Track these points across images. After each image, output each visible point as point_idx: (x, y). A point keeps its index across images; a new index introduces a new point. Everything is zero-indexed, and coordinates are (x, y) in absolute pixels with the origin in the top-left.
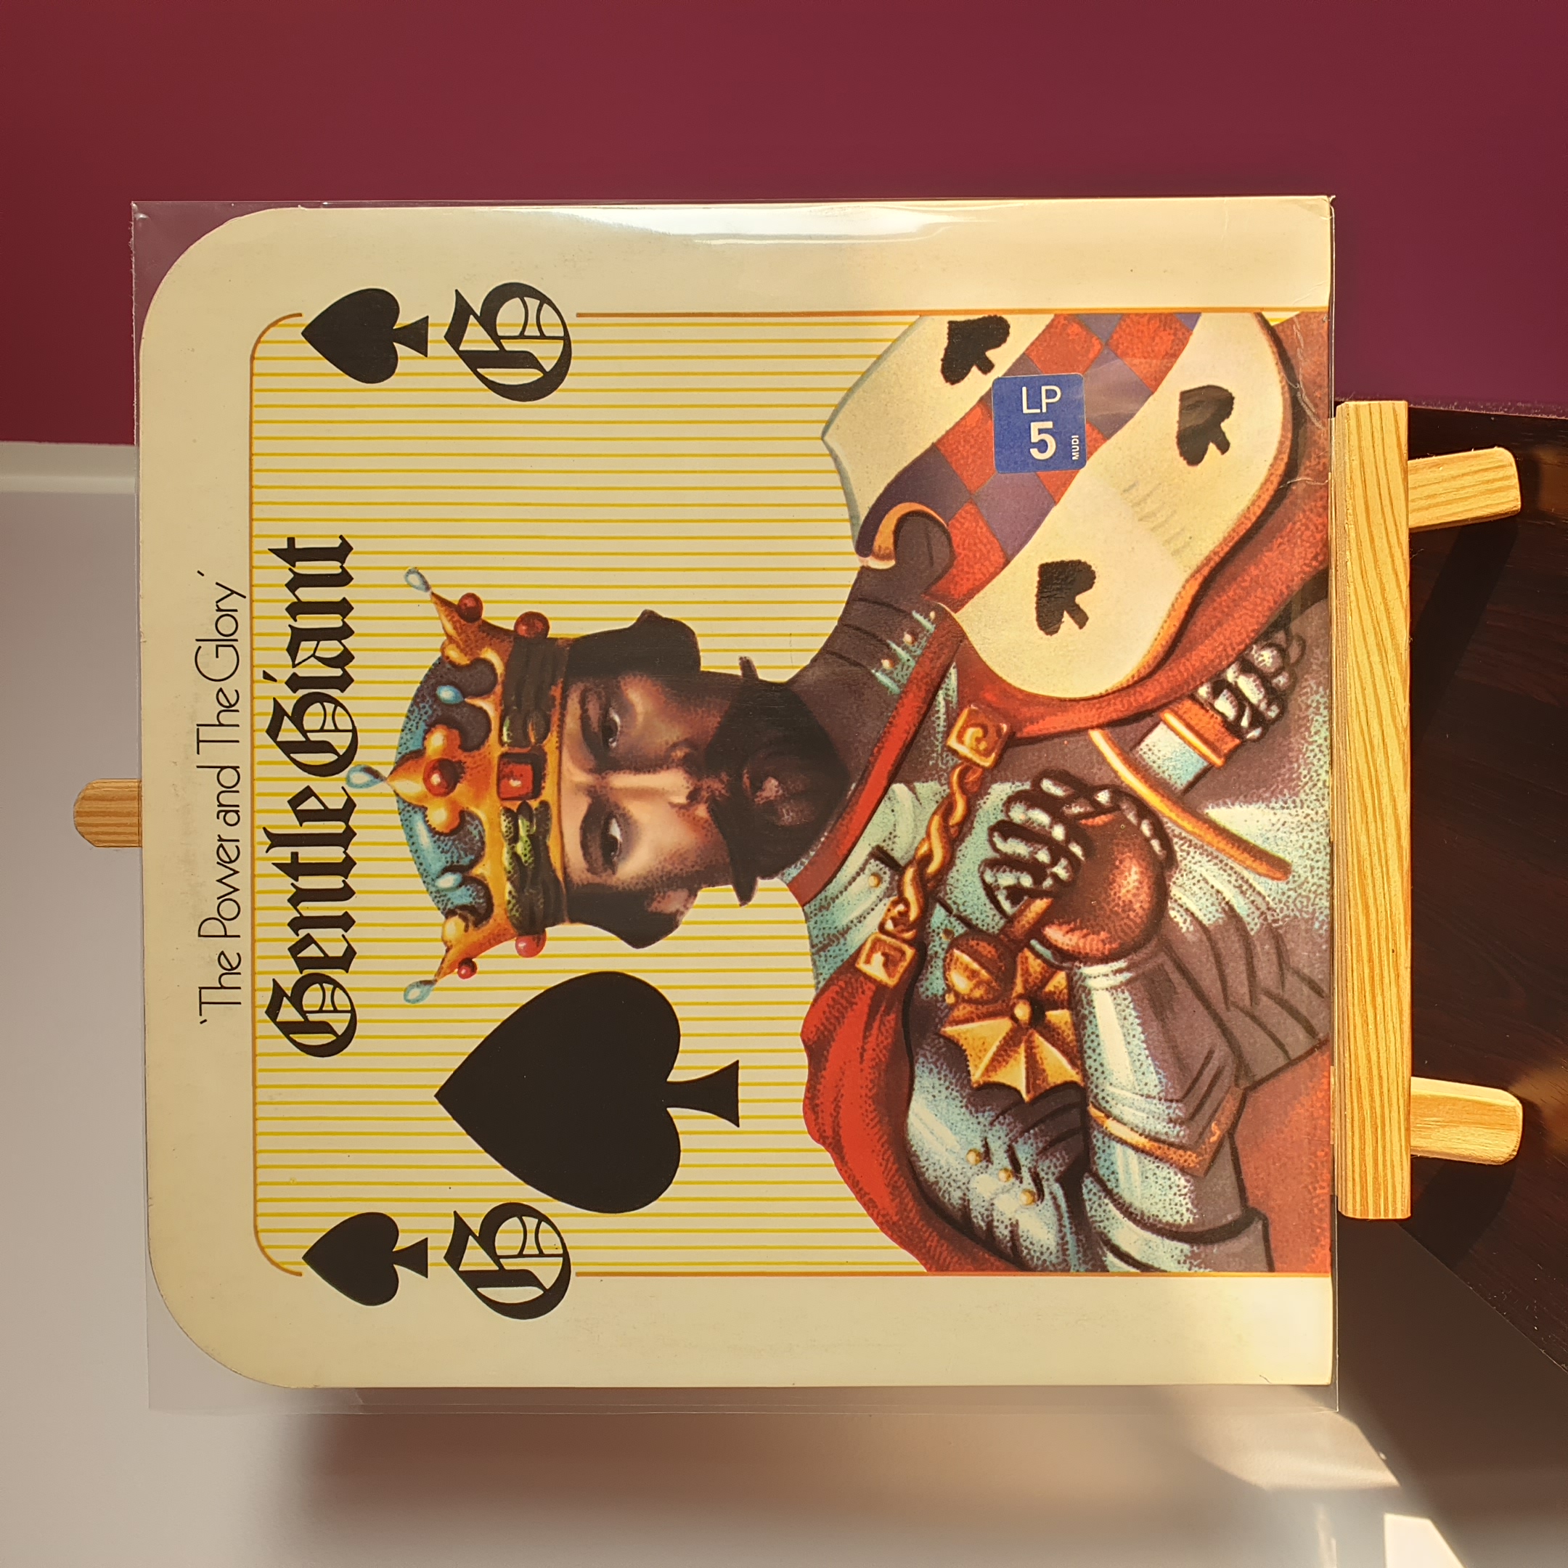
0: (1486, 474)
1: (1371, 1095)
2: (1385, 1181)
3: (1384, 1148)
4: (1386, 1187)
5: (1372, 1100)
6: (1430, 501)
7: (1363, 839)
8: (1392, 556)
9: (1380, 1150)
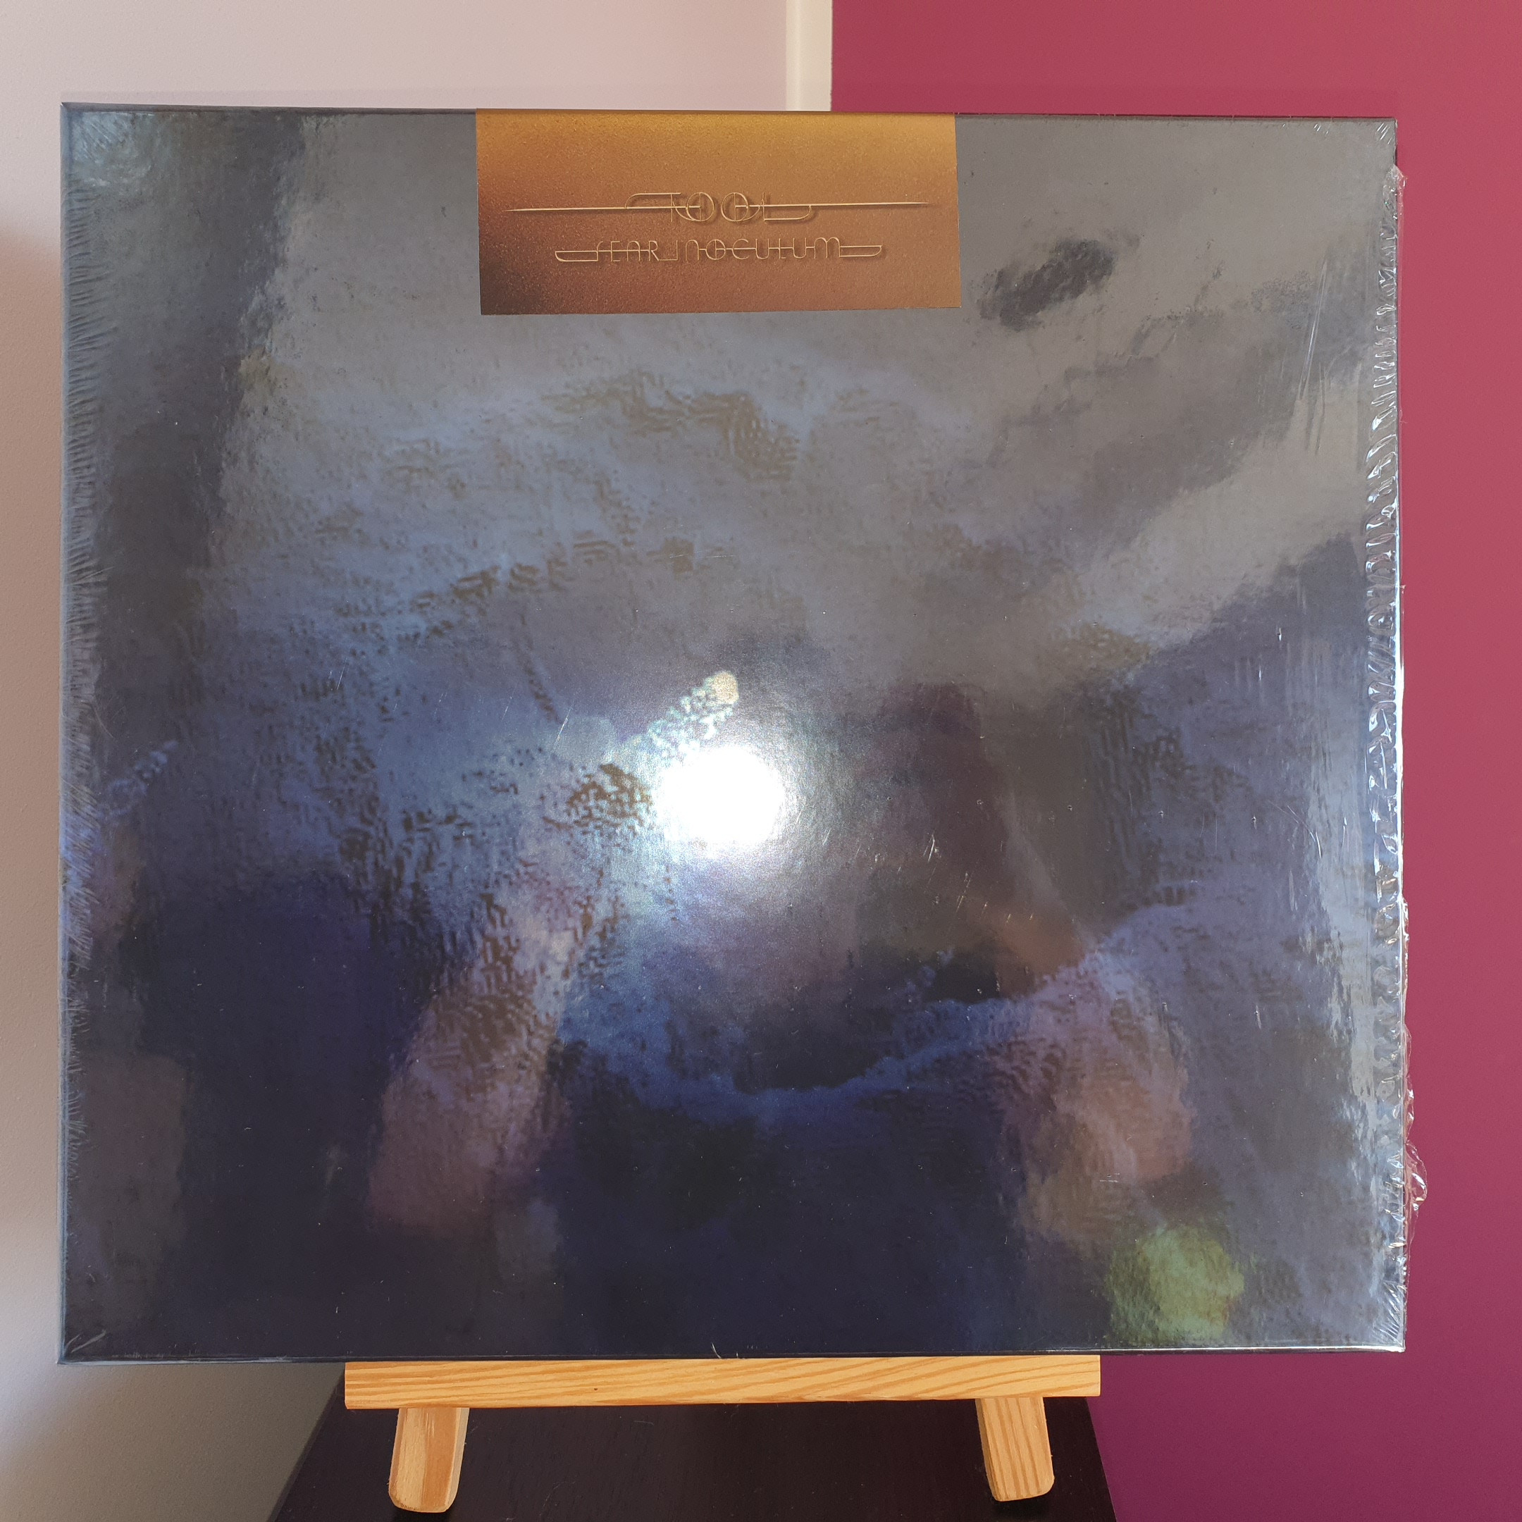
0: (1031, 1468)
4: (376, 1386)
6: (1006, 1418)
8: (959, 1384)
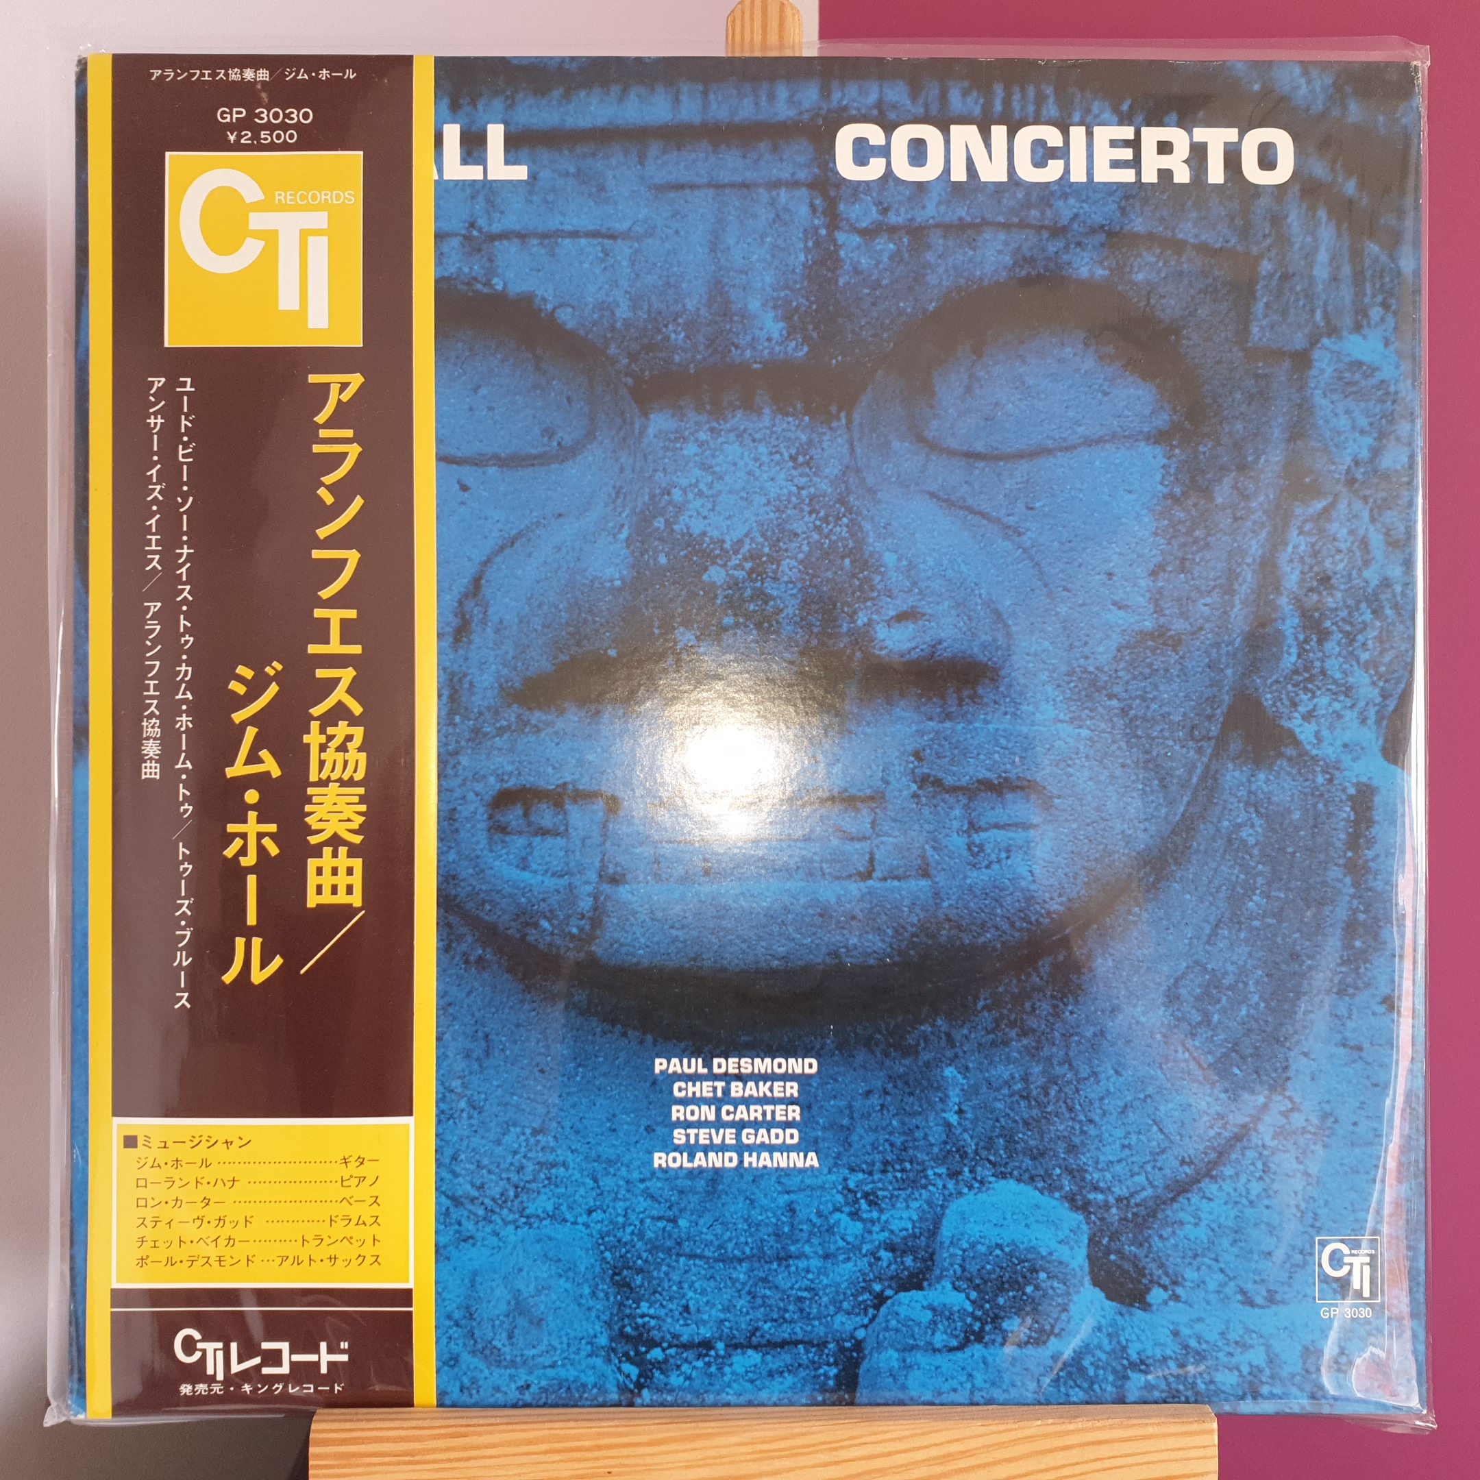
1: (449, 1449)
2: (350, 1466)
3: (389, 1464)
4: (344, 1467)
5: (442, 1450)
7: (734, 1439)
9: (387, 1459)
